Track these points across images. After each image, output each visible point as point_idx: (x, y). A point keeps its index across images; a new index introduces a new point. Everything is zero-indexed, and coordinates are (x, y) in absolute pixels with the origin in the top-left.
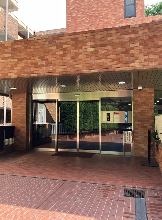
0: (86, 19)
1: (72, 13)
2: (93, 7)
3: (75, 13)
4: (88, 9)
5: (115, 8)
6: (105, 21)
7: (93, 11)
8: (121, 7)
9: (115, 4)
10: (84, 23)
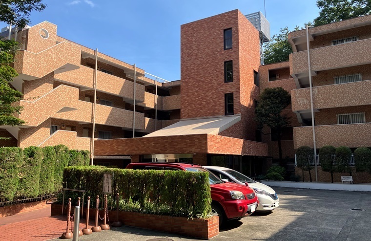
0: (195, 84)
1: (185, 79)
2: (201, 74)
3: (188, 79)
4: (197, 75)
5: (218, 75)
6: (210, 85)
7: (201, 77)
8: (222, 74)
9: (217, 71)
10: (194, 87)
